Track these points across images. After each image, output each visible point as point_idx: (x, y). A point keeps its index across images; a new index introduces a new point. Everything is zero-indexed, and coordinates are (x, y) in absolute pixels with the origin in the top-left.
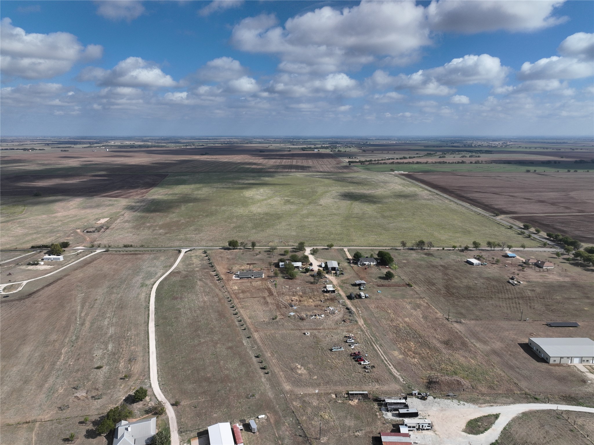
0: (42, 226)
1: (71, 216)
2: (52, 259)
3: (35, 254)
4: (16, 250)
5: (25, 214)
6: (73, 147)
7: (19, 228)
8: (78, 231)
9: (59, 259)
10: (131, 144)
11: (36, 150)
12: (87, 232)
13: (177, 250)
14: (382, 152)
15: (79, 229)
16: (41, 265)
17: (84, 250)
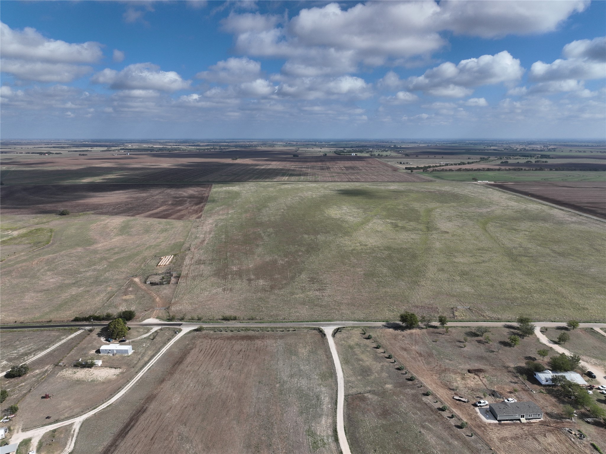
0: (82, 270)
1: (116, 250)
2: (115, 352)
3: (81, 338)
4: (49, 325)
5: (53, 244)
6: (91, 151)
7: (48, 273)
8: (137, 280)
9: (126, 351)
10: (149, 147)
11: (53, 153)
12: (152, 284)
13: (315, 329)
14: (428, 157)
15: (136, 276)
16: (99, 367)
17: (160, 327)
